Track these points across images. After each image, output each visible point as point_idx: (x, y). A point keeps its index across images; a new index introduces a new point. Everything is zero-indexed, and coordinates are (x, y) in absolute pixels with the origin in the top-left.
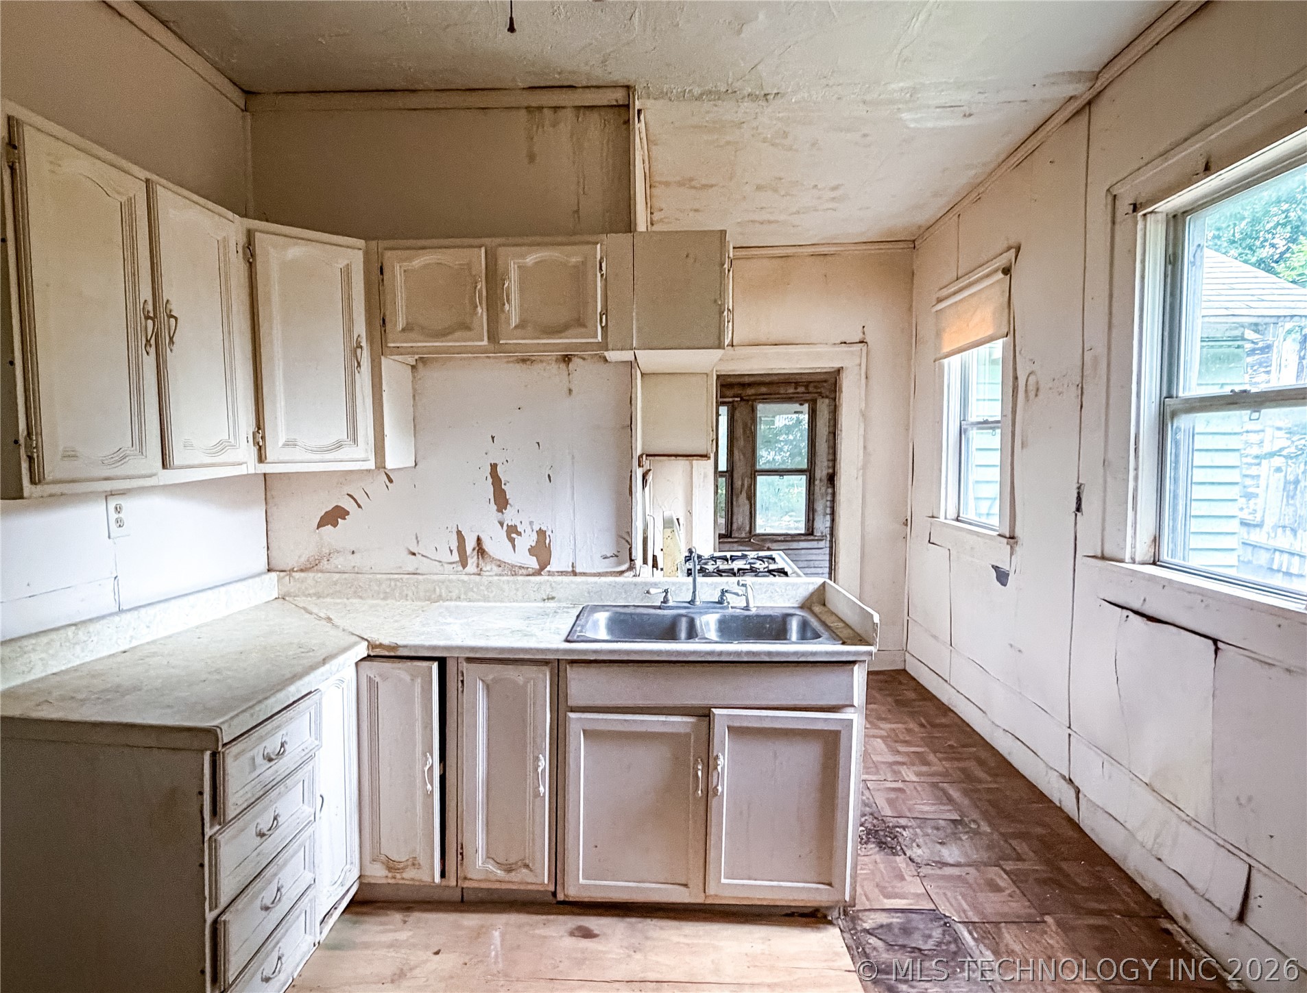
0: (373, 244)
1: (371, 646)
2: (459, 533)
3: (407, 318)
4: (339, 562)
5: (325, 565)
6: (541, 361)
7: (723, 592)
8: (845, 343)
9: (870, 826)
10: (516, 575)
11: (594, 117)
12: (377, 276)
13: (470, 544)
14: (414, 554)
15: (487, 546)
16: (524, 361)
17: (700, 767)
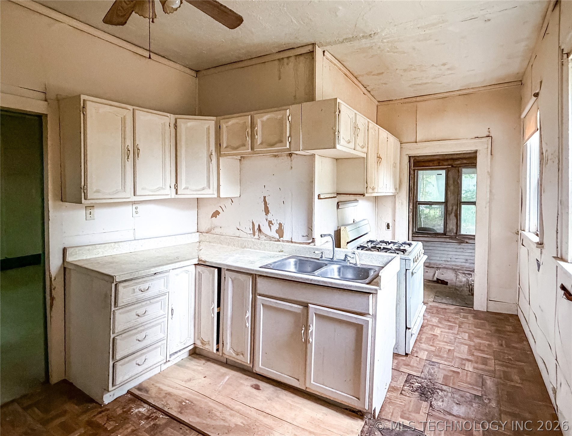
0: (219, 118)
1: (199, 260)
2: (253, 223)
3: (227, 144)
4: (217, 231)
5: (213, 232)
6: (281, 156)
7: (346, 256)
8: (478, 137)
9: (425, 385)
10: (271, 241)
11: (302, 58)
12: (218, 129)
13: (256, 227)
14: (239, 230)
15: (262, 228)
16: (275, 156)
17: (303, 329)
